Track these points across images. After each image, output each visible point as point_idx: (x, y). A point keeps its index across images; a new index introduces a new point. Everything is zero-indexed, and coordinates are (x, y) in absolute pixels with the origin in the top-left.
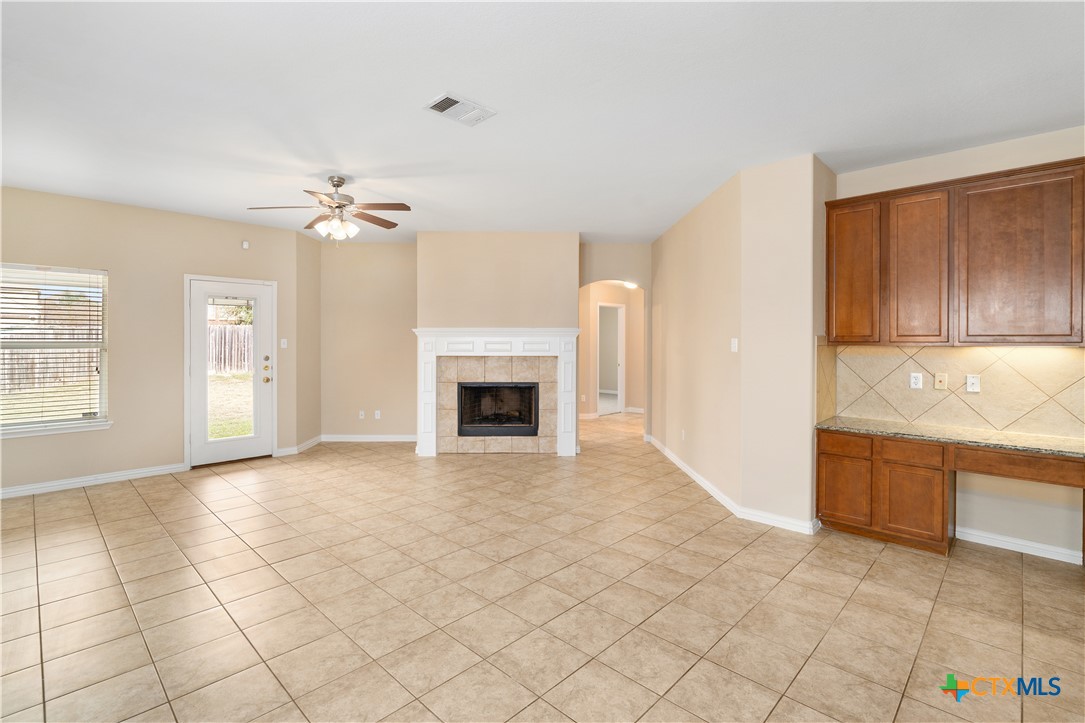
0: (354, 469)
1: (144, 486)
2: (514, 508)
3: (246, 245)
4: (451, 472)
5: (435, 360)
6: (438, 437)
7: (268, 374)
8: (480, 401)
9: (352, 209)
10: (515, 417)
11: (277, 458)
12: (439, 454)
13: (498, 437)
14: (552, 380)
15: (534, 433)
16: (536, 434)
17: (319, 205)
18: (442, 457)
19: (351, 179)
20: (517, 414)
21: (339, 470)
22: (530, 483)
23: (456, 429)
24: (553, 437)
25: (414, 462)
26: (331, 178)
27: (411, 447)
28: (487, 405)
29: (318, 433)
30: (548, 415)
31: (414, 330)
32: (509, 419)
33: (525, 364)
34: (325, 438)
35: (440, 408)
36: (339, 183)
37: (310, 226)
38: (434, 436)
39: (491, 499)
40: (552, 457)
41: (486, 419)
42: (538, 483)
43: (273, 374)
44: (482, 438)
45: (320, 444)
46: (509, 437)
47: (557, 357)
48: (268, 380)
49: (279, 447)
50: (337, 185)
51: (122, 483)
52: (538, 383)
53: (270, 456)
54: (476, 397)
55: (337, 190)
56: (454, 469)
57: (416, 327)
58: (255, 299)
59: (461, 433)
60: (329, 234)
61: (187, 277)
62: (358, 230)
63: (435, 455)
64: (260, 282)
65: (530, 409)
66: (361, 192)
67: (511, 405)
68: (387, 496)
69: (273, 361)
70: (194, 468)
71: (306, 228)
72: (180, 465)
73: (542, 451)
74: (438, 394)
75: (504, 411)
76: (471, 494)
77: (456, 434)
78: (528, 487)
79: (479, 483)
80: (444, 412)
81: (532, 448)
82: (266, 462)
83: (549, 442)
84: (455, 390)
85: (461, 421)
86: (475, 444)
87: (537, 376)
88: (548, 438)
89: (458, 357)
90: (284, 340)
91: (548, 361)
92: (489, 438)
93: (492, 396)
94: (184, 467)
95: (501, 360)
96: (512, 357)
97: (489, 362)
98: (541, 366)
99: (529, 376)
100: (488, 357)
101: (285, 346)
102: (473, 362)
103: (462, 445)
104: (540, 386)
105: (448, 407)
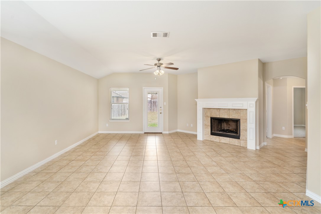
1: (133, 135)
3: (155, 79)
5: (202, 109)
6: (205, 134)
7: (161, 111)
10: (232, 131)
14: (245, 118)
15: (238, 138)
20: (234, 130)
23: (210, 132)
25: (197, 142)
30: (244, 132)
31: (196, 100)
33: (234, 112)
34: (178, 130)
38: (202, 134)
40: (245, 148)
44: (218, 137)
46: (229, 138)
47: (247, 109)
48: (161, 113)
50: (159, 61)
52: (240, 119)
53: (162, 133)
58: (158, 92)
59: (212, 134)
61: (143, 88)
63: (202, 140)
64: (159, 88)
67: (232, 126)
69: (162, 108)
70: (145, 133)
72: (142, 132)
73: (241, 146)
77: (210, 134)
81: (238, 144)
83: (245, 142)
84: (210, 119)
85: (212, 130)
87: (240, 117)
88: (244, 141)
89: (210, 108)
90: (165, 103)
91: (243, 111)
92: (221, 137)
93: (226, 123)
94: (143, 132)
95: (225, 110)
96: (229, 109)
97: (221, 110)
98: (241, 113)
99: (236, 116)
100: (220, 109)
101: (165, 104)
102: (215, 110)
103: (212, 138)
104: (241, 120)
105: (207, 125)
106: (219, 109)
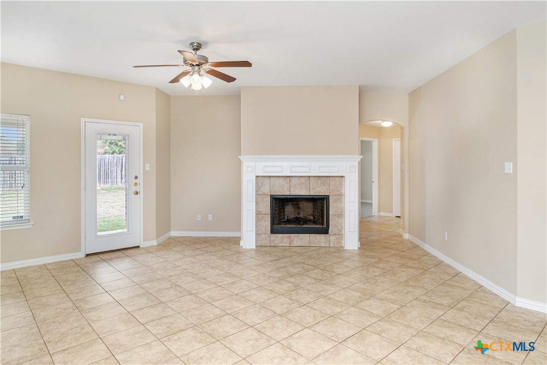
0: (200, 258)
1: (55, 269)
2: (330, 292)
3: (122, 97)
4: (271, 261)
5: (254, 178)
6: (257, 235)
7: (136, 189)
8: (284, 208)
9: (207, 67)
10: (310, 220)
11: (143, 248)
12: (257, 246)
13: (300, 235)
14: (339, 193)
15: (326, 231)
16: (328, 233)
17: (183, 64)
18: (260, 248)
19: (206, 43)
20: (312, 218)
21: (189, 258)
22: (334, 272)
23: (269, 228)
24: (340, 235)
25: (240, 252)
26: (192, 44)
27: (236, 241)
28: (290, 211)
29: (169, 230)
30: (337, 219)
31: (240, 157)
32: (306, 221)
33: (319, 181)
34: (173, 233)
35: (258, 213)
36: (197, 47)
37: (176, 80)
38: (254, 233)
39: (309, 284)
40: (340, 250)
41: (289, 221)
42: (339, 271)
43: (140, 188)
44: (288, 235)
45: (170, 238)
46: (308, 235)
47: (343, 177)
48: (137, 193)
49: (145, 240)
50: (196, 49)
51: (40, 267)
52: (328, 196)
53: (139, 247)
54: (282, 206)
55: (196, 53)
56: (272, 259)
57: (240, 156)
58: (128, 135)
59: (273, 231)
60: (191, 85)
61: (84, 120)
62: (212, 82)
63: (254, 247)
64: (132, 123)
65: (323, 214)
66: (214, 53)
67: (307, 210)
68: (231, 281)
69: (140, 179)
70: (87, 255)
71: (172, 82)
72: (78, 253)
73: (332, 246)
74: (257, 203)
75: (301, 215)
76: (292, 280)
77: (269, 233)
78: (333, 274)
79: (296, 271)
80: (260, 216)
81: (325, 243)
82: (136, 251)
84: (268, 199)
85: (273, 223)
86: (282, 240)
87: (328, 191)
88: (336, 236)
89: (270, 176)
90: (147, 165)
91: (335, 179)
92: (293, 235)
93: (293, 204)
94: (81, 255)
95: (302, 178)
96: (309, 177)
97: (293, 180)
98: (331, 183)
99: (322, 191)
100: (292, 176)
101: (148, 168)
102: (281, 180)
103: (274, 241)
104: (330, 198)
105: (263, 213)
106: (290, 177)
